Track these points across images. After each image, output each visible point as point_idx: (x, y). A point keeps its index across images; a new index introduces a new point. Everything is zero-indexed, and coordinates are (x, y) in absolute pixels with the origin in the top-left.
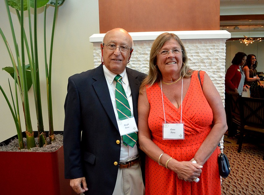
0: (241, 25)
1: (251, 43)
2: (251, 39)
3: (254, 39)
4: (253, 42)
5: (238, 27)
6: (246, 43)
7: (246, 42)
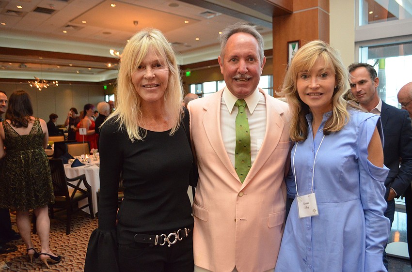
0: (29, 63)
1: (45, 86)
2: (45, 81)
3: (49, 82)
4: (47, 87)
5: (25, 64)
6: (38, 87)
7: (38, 85)
